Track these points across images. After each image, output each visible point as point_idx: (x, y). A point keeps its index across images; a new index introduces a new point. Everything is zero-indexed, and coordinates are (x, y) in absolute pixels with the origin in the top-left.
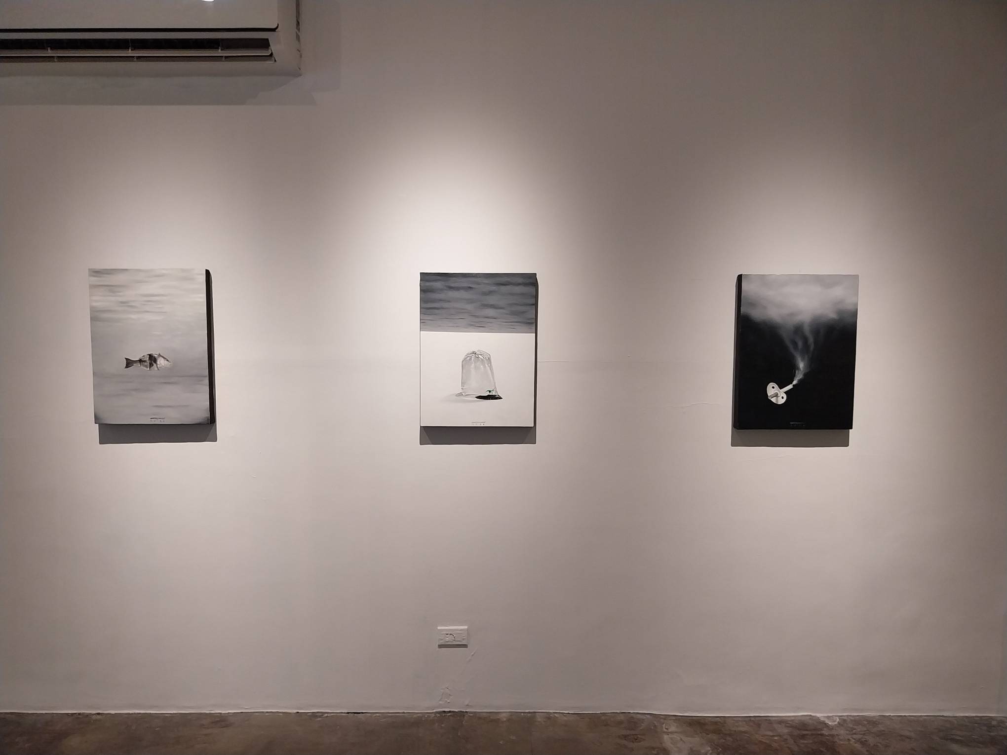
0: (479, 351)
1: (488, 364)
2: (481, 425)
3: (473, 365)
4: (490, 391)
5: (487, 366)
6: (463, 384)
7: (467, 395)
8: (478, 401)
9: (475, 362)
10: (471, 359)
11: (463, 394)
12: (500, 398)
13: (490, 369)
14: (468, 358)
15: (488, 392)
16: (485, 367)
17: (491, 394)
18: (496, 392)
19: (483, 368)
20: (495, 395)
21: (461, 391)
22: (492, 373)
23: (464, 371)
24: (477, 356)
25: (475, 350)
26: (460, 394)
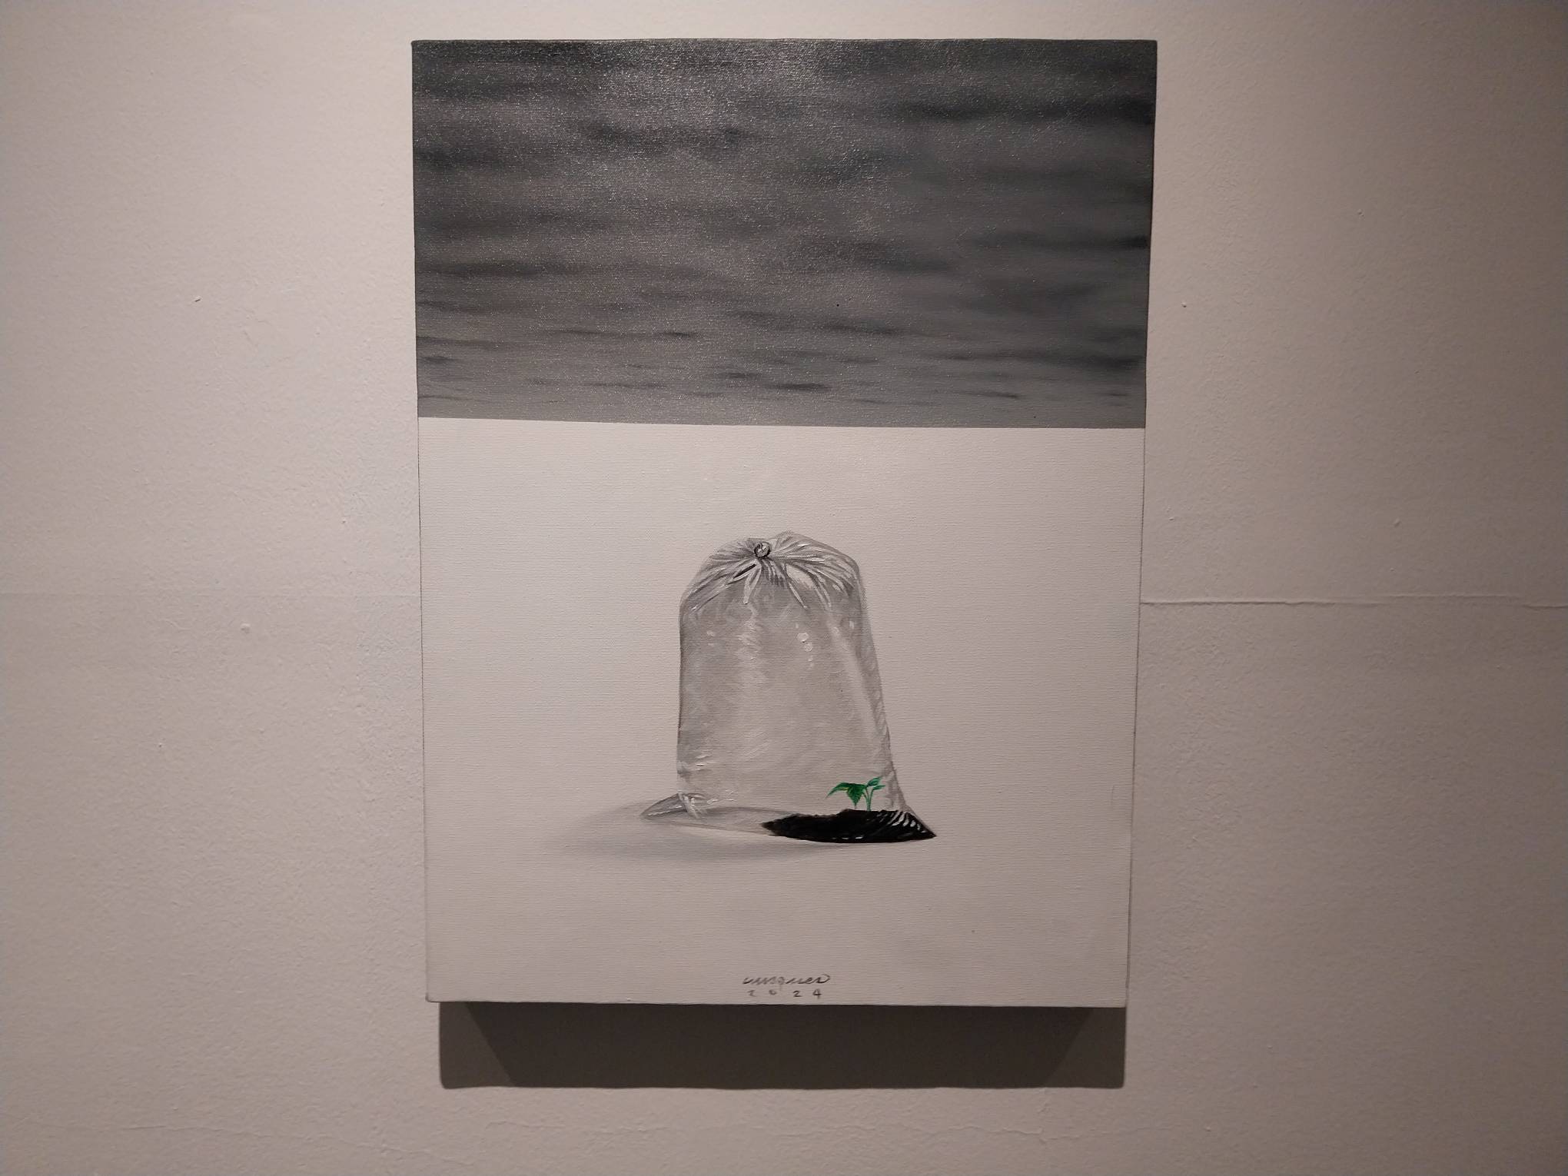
0: (787, 539)
1: (842, 623)
2: (797, 994)
3: (750, 624)
4: (855, 790)
5: (835, 631)
6: (688, 740)
7: (713, 813)
8: (774, 850)
9: (763, 610)
10: (735, 590)
11: (691, 805)
12: (921, 833)
13: (859, 653)
14: (721, 586)
15: (843, 794)
16: (824, 640)
17: (862, 806)
18: (896, 793)
19: (809, 647)
20: (891, 814)
21: (669, 785)
22: (870, 674)
23: (697, 665)
24: (774, 570)
25: (765, 531)
26: (670, 810)
